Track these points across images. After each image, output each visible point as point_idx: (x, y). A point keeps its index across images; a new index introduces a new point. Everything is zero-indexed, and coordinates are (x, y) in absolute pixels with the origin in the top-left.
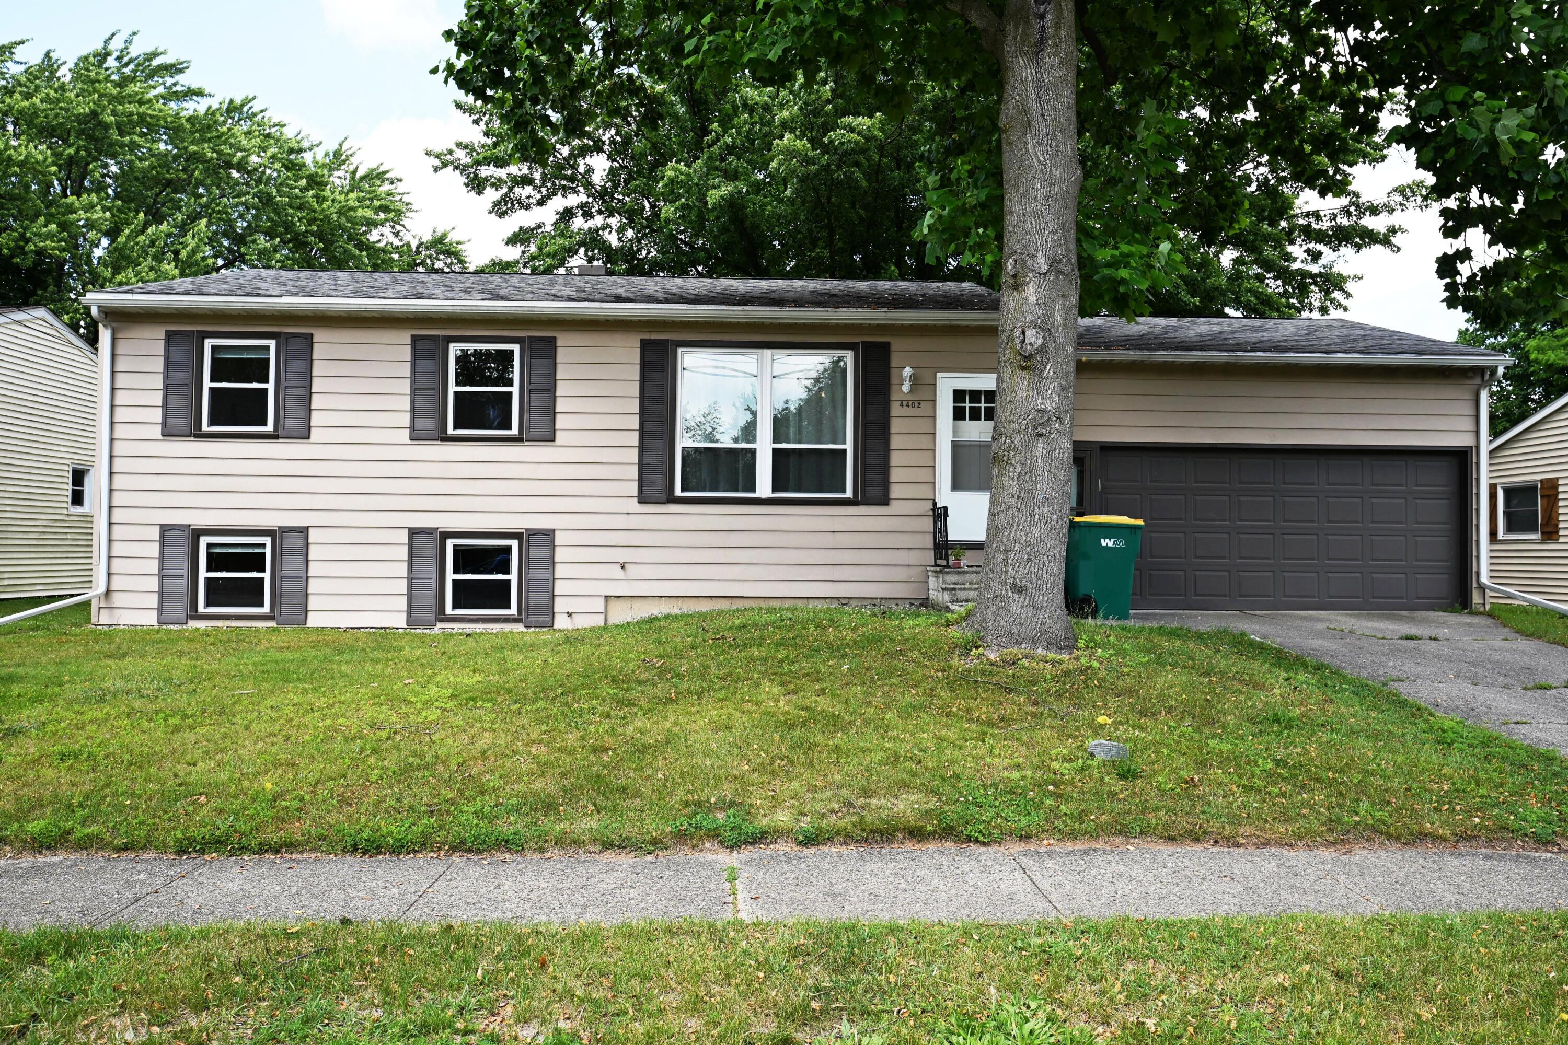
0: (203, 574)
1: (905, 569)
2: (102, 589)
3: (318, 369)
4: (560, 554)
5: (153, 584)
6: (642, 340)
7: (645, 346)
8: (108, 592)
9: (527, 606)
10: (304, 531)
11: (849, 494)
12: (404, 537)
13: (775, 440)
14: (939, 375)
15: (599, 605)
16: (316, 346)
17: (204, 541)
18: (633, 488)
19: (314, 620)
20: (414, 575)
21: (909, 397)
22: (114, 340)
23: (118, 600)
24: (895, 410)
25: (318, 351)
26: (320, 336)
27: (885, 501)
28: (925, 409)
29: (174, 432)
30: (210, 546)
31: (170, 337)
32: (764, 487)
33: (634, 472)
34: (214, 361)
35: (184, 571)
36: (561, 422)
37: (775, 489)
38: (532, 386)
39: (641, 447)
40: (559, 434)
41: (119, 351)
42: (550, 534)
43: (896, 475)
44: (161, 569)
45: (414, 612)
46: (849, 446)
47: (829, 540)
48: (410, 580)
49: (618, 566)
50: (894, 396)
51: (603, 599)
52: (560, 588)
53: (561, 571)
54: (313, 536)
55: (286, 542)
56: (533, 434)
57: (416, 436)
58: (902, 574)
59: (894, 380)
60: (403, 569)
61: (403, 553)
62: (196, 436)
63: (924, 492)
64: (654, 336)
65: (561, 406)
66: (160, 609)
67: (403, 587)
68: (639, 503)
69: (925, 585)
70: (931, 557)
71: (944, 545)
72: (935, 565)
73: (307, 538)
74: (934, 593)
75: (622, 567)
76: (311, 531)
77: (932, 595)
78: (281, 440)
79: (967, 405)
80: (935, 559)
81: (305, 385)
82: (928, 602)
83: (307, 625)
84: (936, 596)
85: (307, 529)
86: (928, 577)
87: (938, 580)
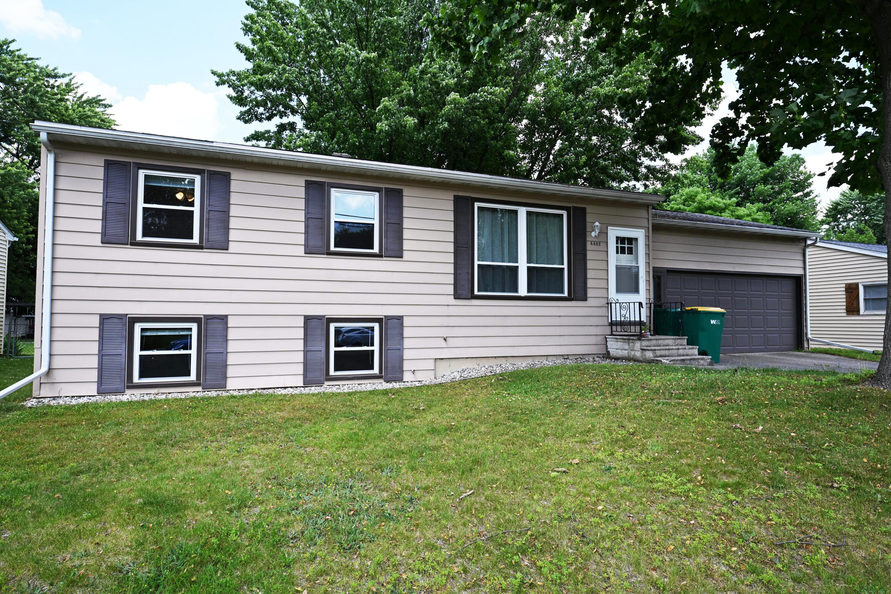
0: (137, 352)
1: (594, 337)
2: (44, 368)
3: (234, 199)
4: (407, 332)
5: (94, 362)
6: (454, 196)
7: (457, 199)
8: (50, 370)
9: (386, 367)
10: (224, 319)
11: (566, 294)
12: (301, 322)
13: (528, 262)
14: (609, 228)
15: (430, 365)
16: (232, 182)
17: (138, 327)
18: (450, 289)
19: (231, 384)
20: (309, 348)
21: (595, 240)
22: (56, 162)
23: (58, 376)
24: (589, 246)
25: (234, 186)
26: (236, 175)
27: (584, 298)
28: (602, 247)
29: (113, 241)
30: (143, 330)
31: (108, 165)
32: (523, 290)
33: (451, 279)
34: (146, 188)
35: (123, 350)
36: (406, 245)
37: (529, 291)
38: (388, 221)
39: (456, 264)
40: (405, 253)
41: (61, 172)
42: (400, 318)
43: (590, 283)
44: (101, 349)
45: (309, 375)
46: (565, 266)
47: (557, 321)
48: (306, 352)
49: (442, 339)
50: (588, 239)
51: (433, 361)
52: (407, 354)
53: (407, 343)
54: (231, 322)
55: (210, 326)
56: (389, 253)
57: (309, 251)
58: (593, 340)
59: (588, 229)
60: (300, 345)
61: (300, 333)
62: (132, 244)
63: (603, 293)
64: (461, 194)
65: (406, 234)
66: (100, 382)
67: (300, 357)
68: (455, 298)
69: (605, 346)
70: (608, 330)
71: (612, 324)
72: (612, 335)
73: (226, 323)
74: (619, 351)
75: (445, 339)
76: (230, 318)
77: (613, 352)
78: (205, 250)
79: (619, 245)
80: (612, 331)
81: (226, 210)
82: (607, 355)
83: (227, 389)
84: (625, 353)
85: (226, 316)
86: (607, 341)
87: (631, 344)
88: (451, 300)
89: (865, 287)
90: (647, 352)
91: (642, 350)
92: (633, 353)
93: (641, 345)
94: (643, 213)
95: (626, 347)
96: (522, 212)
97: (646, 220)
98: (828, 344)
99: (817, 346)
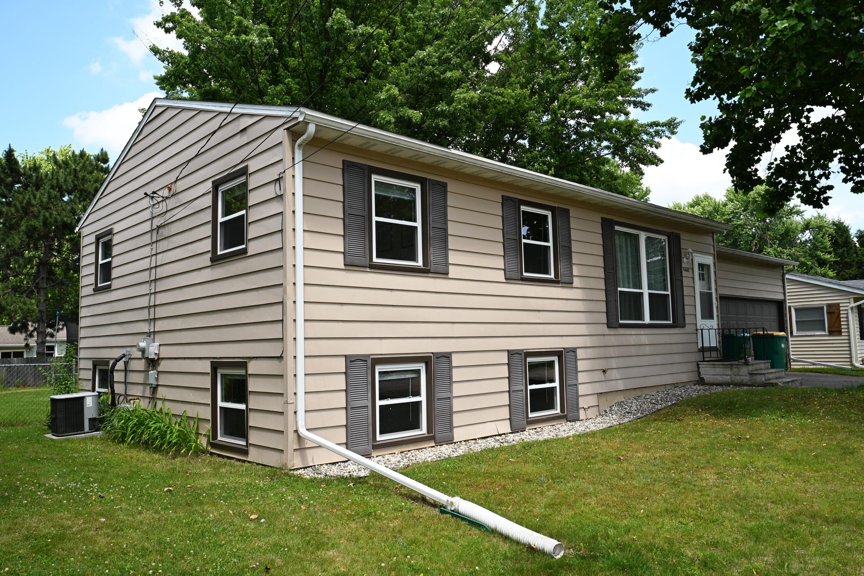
0: (378, 403)
1: (691, 364)
3: (450, 214)
4: (579, 365)
5: (342, 418)
6: (601, 218)
7: (603, 221)
9: (568, 405)
10: (448, 357)
11: (671, 322)
12: (505, 358)
13: (649, 288)
14: (693, 254)
16: (449, 195)
17: (378, 371)
19: (458, 435)
20: (512, 388)
21: (686, 266)
24: (684, 272)
25: (450, 199)
26: (451, 186)
27: (683, 325)
28: (691, 274)
29: (355, 262)
30: (382, 374)
31: (345, 166)
32: (647, 317)
33: (604, 307)
34: (376, 197)
35: (369, 401)
36: (575, 271)
37: (651, 318)
38: (562, 244)
39: (606, 290)
40: (574, 279)
41: (309, 174)
42: (575, 351)
43: (686, 310)
44: (347, 401)
45: (513, 419)
46: (669, 293)
47: (669, 349)
48: (510, 392)
49: (602, 372)
50: (683, 265)
51: (597, 396)
52: (580, 390)
53: (580, 377)
54: (455, 361)
55: (438, 367)
56: (561, 280)
57: (508, 276)
58: (690, 367)
59: (682, 256)
60: (506, 385)
61: (506, 371)
62: (369, 267)
63: (693, 320)
64: (605, 216)
65: (574, 258)
66: (349, 443)
67: (506, 399)
68: (608, 327)
69: (697, 373)
70: (698, 357)
71: (703, 350)
72: (704, 361)
73: (450, 362)
74: (719, 377)
75: (604, 371)
76: (454, 356)
77: (707, 378)
78: (430, 275)
79: (701, 272)
80: (704, 358)
81: (444, 227)
82: (701, 381)
83: (455, 441)
84: (728, 379)
85: (450, 353)
86: (699, 368)
87: (735, 370)
88: (605, 330)
89: (796, 310)
90: (758, 376)
91: (750, 374)
92: (738, 378)
93: (748, 370)
94: (709, 240)
95: (729, 372)
96: (643, 236)
97: (712, 247)
98: (814, 364)
99: (807, 367)
